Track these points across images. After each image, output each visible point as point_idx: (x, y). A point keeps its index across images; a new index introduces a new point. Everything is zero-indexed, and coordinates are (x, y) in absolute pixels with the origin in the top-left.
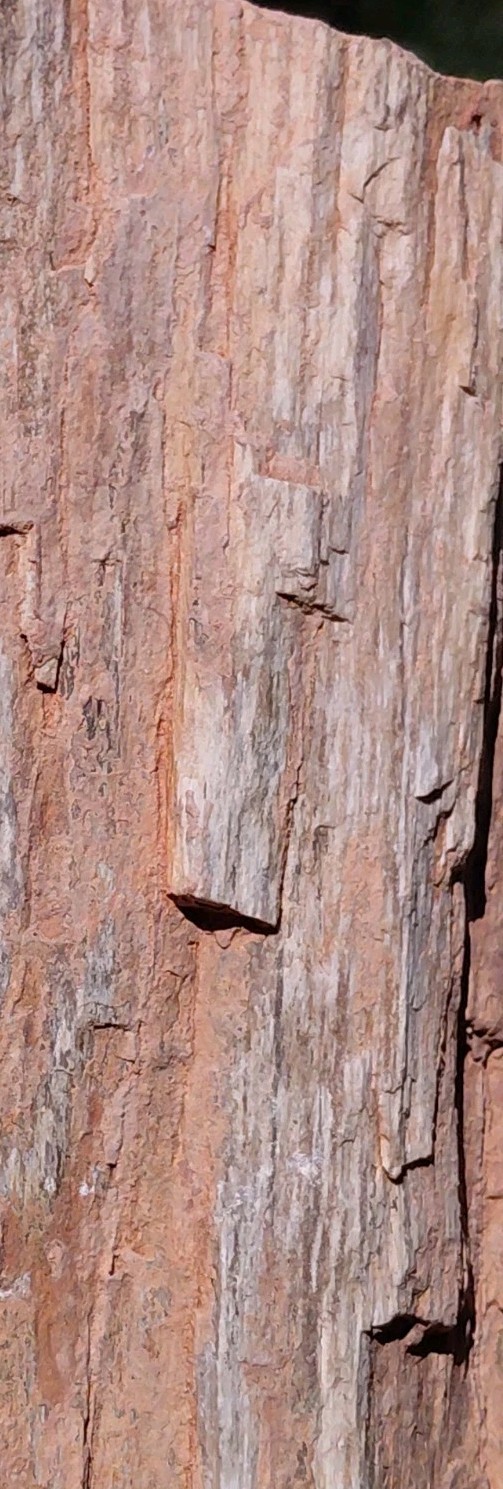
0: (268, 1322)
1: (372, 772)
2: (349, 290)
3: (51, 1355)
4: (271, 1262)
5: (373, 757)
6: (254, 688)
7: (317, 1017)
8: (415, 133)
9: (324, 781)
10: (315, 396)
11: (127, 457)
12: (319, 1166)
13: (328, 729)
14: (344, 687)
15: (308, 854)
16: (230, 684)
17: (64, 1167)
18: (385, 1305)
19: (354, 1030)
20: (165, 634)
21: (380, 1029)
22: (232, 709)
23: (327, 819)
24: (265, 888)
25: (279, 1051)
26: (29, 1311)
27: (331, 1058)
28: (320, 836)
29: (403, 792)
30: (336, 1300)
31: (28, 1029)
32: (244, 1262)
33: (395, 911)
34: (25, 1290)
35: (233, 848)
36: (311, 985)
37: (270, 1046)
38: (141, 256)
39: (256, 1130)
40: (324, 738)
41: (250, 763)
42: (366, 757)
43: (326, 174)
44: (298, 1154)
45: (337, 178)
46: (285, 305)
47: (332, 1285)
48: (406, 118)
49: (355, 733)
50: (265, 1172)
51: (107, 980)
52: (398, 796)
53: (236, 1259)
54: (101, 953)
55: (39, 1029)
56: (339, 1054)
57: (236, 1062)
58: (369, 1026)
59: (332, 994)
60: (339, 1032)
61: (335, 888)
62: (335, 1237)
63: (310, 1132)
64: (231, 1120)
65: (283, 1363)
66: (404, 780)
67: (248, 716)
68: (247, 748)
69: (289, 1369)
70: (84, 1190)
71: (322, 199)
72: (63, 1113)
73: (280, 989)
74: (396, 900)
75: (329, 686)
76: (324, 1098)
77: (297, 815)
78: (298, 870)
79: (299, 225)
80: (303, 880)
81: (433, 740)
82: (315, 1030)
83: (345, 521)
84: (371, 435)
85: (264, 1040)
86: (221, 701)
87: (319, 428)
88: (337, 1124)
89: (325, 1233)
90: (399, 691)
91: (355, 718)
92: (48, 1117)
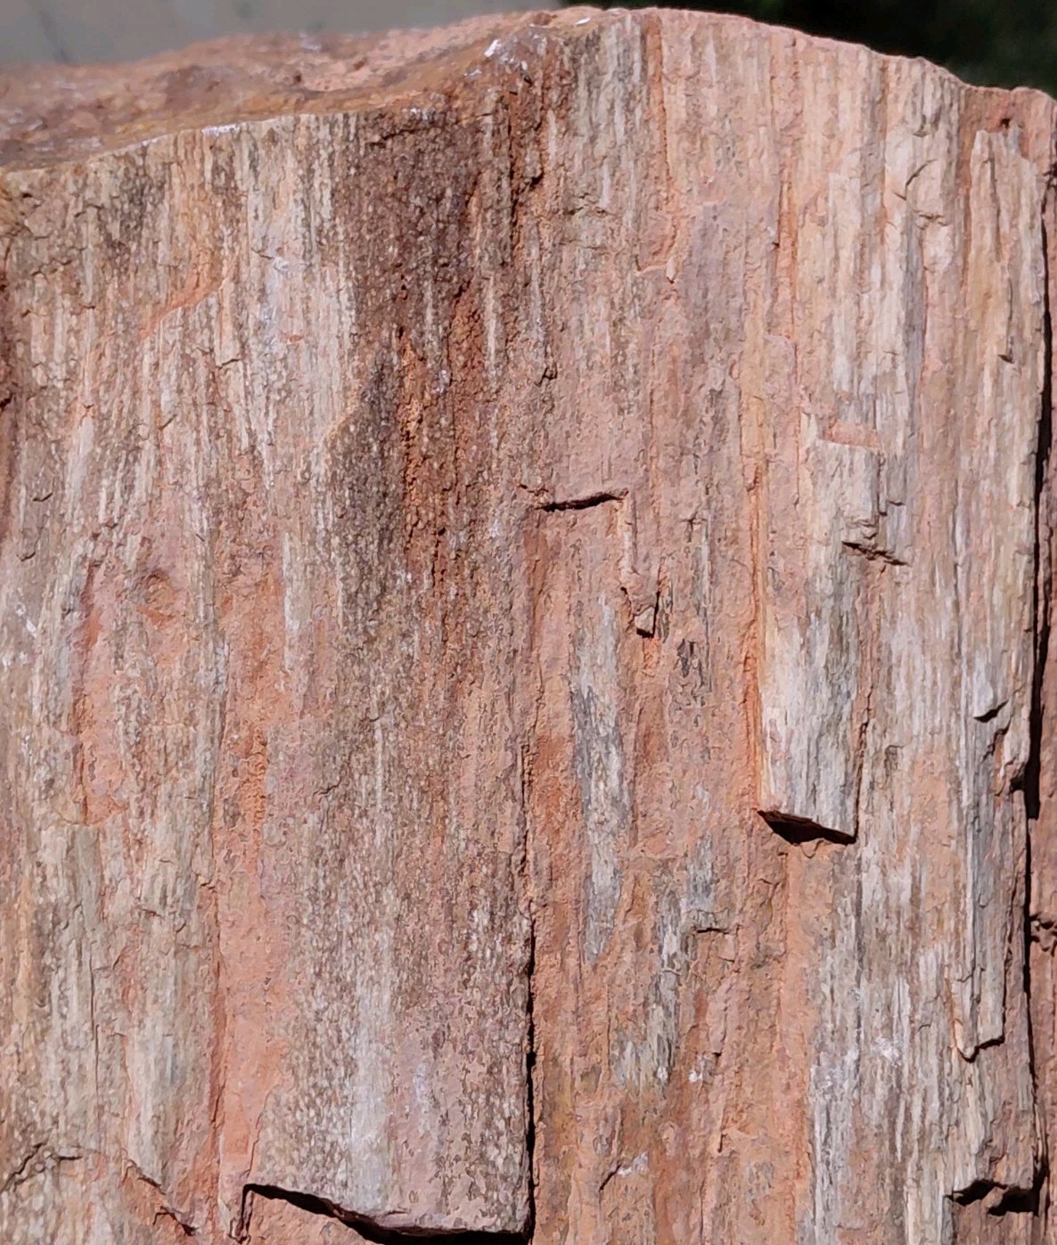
0: (859, 1191)
1: (934, 697)
2: (897, 276)
3: (668, 1225)
4: (860, 1138)
5: (935, 683)
6: (826, 627)
7: (894, 916)
8: (949, 137)
9: (892, 706)
10: (870, 369)
11: (708, 430)
12: (900, 1049)
13: (894, 661)
14: (906, 622)
15: (880, 771)
16: (805, 624)
17: (675, 1058)
18: (964, 1172)
19: (928, 928)
20: (747, 582)
21: (950, 925)
22: (807, 645)
23: (896, 740)
24: (843, 803)
25: (860, 947)
26: (647, 1186)
27: (908, 952)
28: (891, 755)
29: (962, 713)
30: (920, 1168)
31: (638, 936)
32: (836, 1137)
33: (960, 820)
34: (643, 1168)
35: (813, 769)
36: (887, 888)
37: (852, 943)
38: (715, 255)
39: (843, 1019)
40: (891, 667)
41: (825, 693)
42: (928, 683)
43: (872, 177)
44: (880, 1040)
45: (883, 180)
46: (841, 292)
47: (915, 1155)
48: (941, 125)
49: (918, 663)
50: (852, 1056)
51: (707, 890)
52: (958, 716)
53: (828, 1135)
54: (701, 866)
55: (648, 934)
56: (914, 948)
57: (823, 958)
58: (940, 922)
59: (906, 896)
60: (914, 928)
61: (905, 801)
62: (916, 1112)
63: (891, 1019)
64: (820, 1010)
65: (873, 1225)
66: (963, 702)
67: (821, 651)
68: (822, 679)
69: (879, 1232)
70: (693, 1077)
71: (869, 199)
72: (672, 1009)
73: (860, 892)
74: (960, 810)
75: (893, 622)
76: (902, 989)
77: (869, 737)
78: (872, 786)
79: (850, 223)
80: (876, 795)
81: (987, 667)
82: (892, 928)
83: (901, 477)
84: (921, 401)
85: (847, 939)
86: (797, 639)
87: (875, 398)
88: (914, 1010)
89: (907, 1109)
90: (956, 625)
91: (917, 649)
92: (658, 1013)
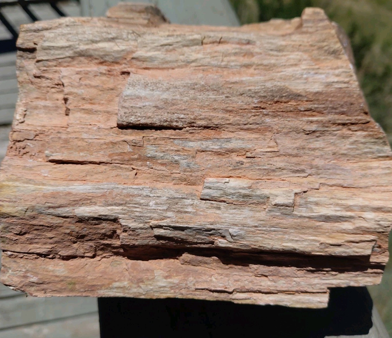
0: (121, 195)
1: (233, 219)
2: (339, 214)
3: (116, 156)
4: (133, 196)
5: (236, 220)
6: (248, 192)
7: (182, 206)
8: (375, 229)
9: (230, 209)
10: (314, 207)
11: (295, 169)
12: (152, 206)
13: (241, 210)
14: (251, 214)
15: (215, 205)
16: (250, 188)
17: (152, 158)
18: (124, 222)
19: (180, 215)
20: (258, 178)
21: (180, 220)
22: (244, 188)
23: (222, 210)
24: (207, 195)
25: (175, 198)
26: (125, 151)
27: (173, 210)
28: (219, 208)
29: (229, 227)
30: (125, 210)
31: (178, 151)
32: (132, 190)
33: (204, 224)
34: (129, 150)
35: (215, 188)
36: (188, 205)
37: (176, 196)
38: (338, 172)
39: (159, 194)
40: (240, 209)
41: (233, 191)
42: (236, 218)
43: (363, 208)
44: (154, 202)
45: (362, 212)
46: (333, 200)
47: (128, 209)
48: (378, 226)
49: (241, 216)
50: (151, 195)
51: (188, 166)
52: (229, 225)
53: (133, 188)
54: (194, 165)
55: (178, 153)
56: (174, 211)
57: (173, 191)
58: (180, 218)
59: (186, 210)
60: (179, 212)
61: (210, 211)
62: (138, 210)
63: (158, 204)
64: (161, 189)
65: (113, 198)
66: (232, 227)
67: (243, 192)
68: (236, 191)
69: (111, 200)
70: (148, 163)
71: (357, 208)
72: (163, 158)
73: (186, 199)
74: (206, 225)
75: (250, 210)
76: (165, 207)
77: (223, 203)
78: (211, 204)
79: (350, 203)
80: (210, 204)
81: (242, 234)
82: (179, 206)
83: (287, 213)
84: (307, 220)
85: (177, 195)
86: (245, 186)
87: (307, 208)
88: (160, 210)
89: (138, 207)
90: (251, 226)
91: (244, 216)
92: (162, 155)
